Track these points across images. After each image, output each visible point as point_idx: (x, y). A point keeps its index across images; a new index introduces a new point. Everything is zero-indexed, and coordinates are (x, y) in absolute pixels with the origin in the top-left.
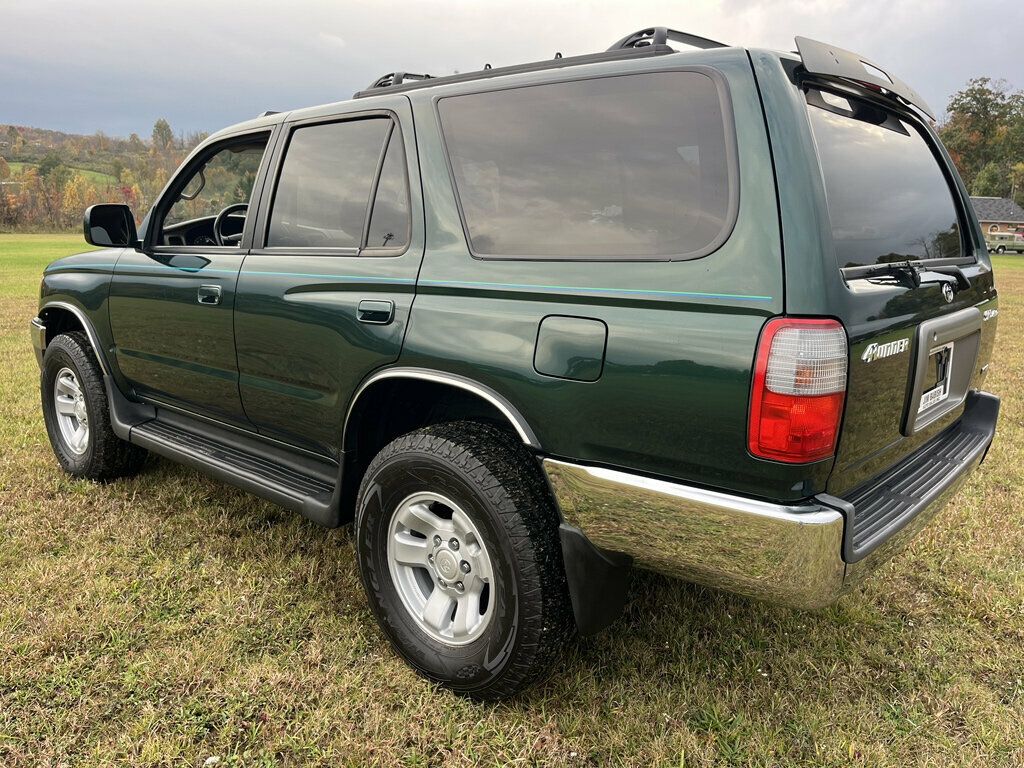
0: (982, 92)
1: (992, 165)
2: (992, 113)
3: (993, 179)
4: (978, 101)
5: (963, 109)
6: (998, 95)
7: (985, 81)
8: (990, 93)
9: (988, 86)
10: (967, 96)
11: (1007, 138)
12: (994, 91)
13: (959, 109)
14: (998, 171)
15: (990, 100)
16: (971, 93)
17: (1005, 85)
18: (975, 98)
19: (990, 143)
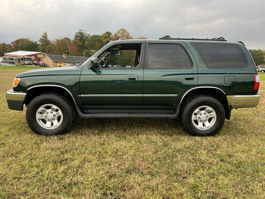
0: (82, 33)
1: (86, 50)
2: (84, 38)
3: (87, 53)
4: (81, 35)
5: (78, 36)
6: (85, 34)
7: (82, 30)
8: (83, 33)
9: (82, 32)
10: (78, 34)
11: (88, 44)
12: (84, 33)
13: (77, 36)
14: (88, 51)
15: (83, 35)
16: (79, 33)
17: (86, 32)
18: (80, 34)
19: (85, 45)
